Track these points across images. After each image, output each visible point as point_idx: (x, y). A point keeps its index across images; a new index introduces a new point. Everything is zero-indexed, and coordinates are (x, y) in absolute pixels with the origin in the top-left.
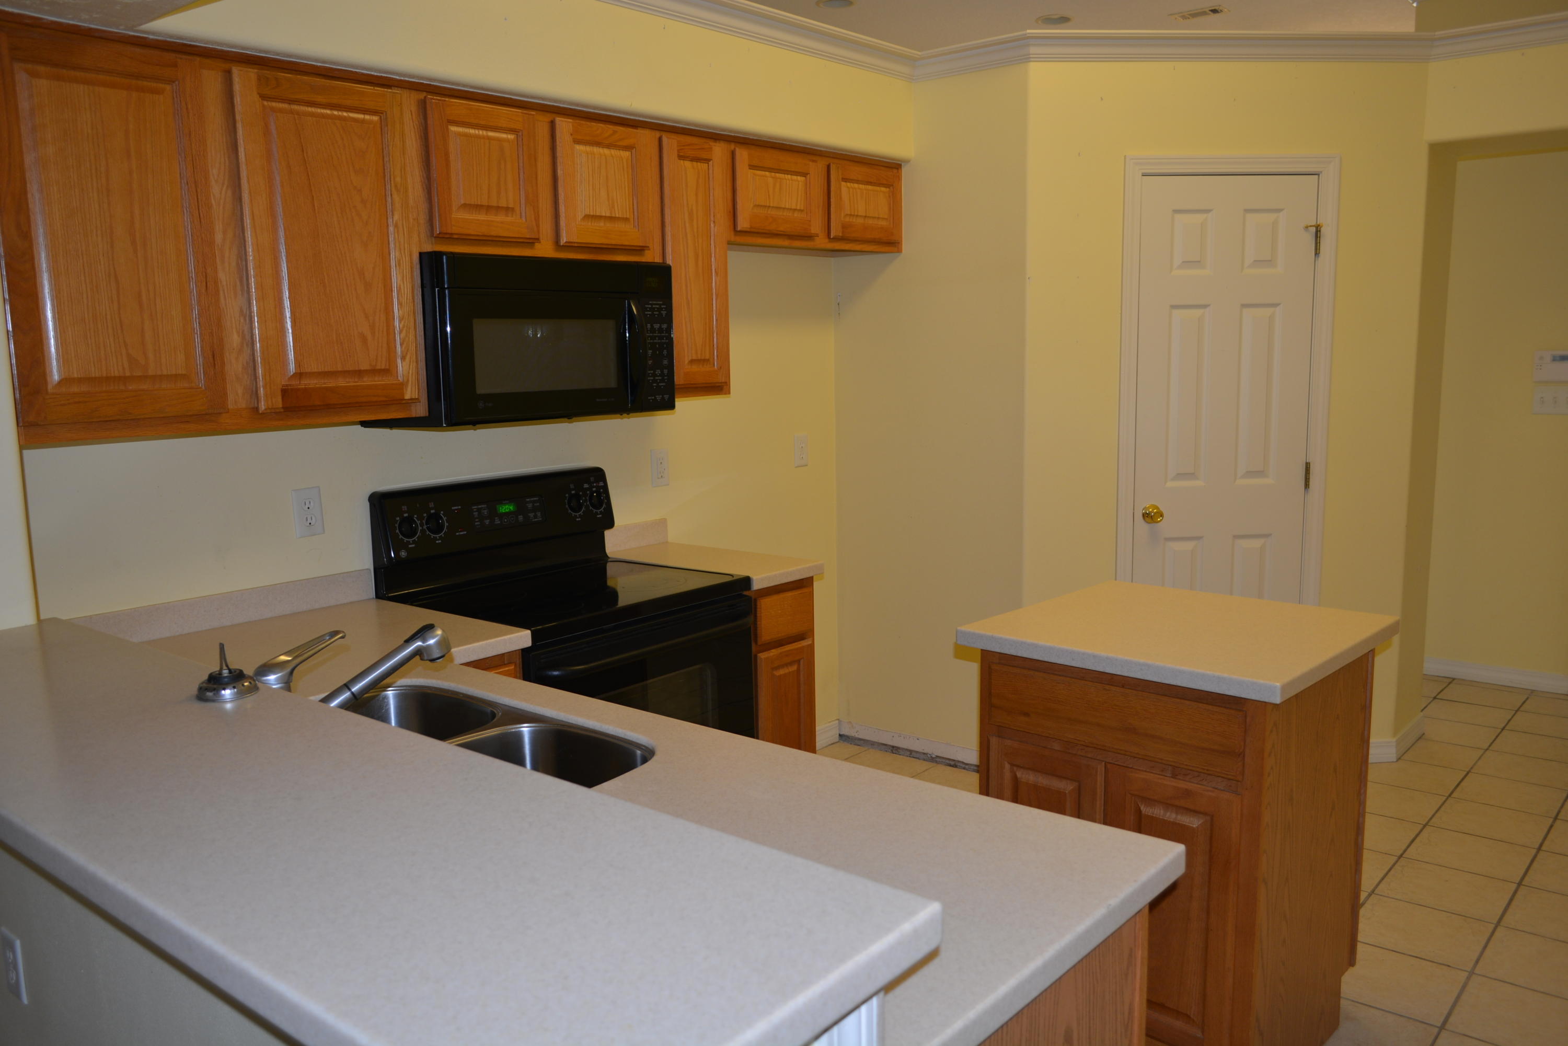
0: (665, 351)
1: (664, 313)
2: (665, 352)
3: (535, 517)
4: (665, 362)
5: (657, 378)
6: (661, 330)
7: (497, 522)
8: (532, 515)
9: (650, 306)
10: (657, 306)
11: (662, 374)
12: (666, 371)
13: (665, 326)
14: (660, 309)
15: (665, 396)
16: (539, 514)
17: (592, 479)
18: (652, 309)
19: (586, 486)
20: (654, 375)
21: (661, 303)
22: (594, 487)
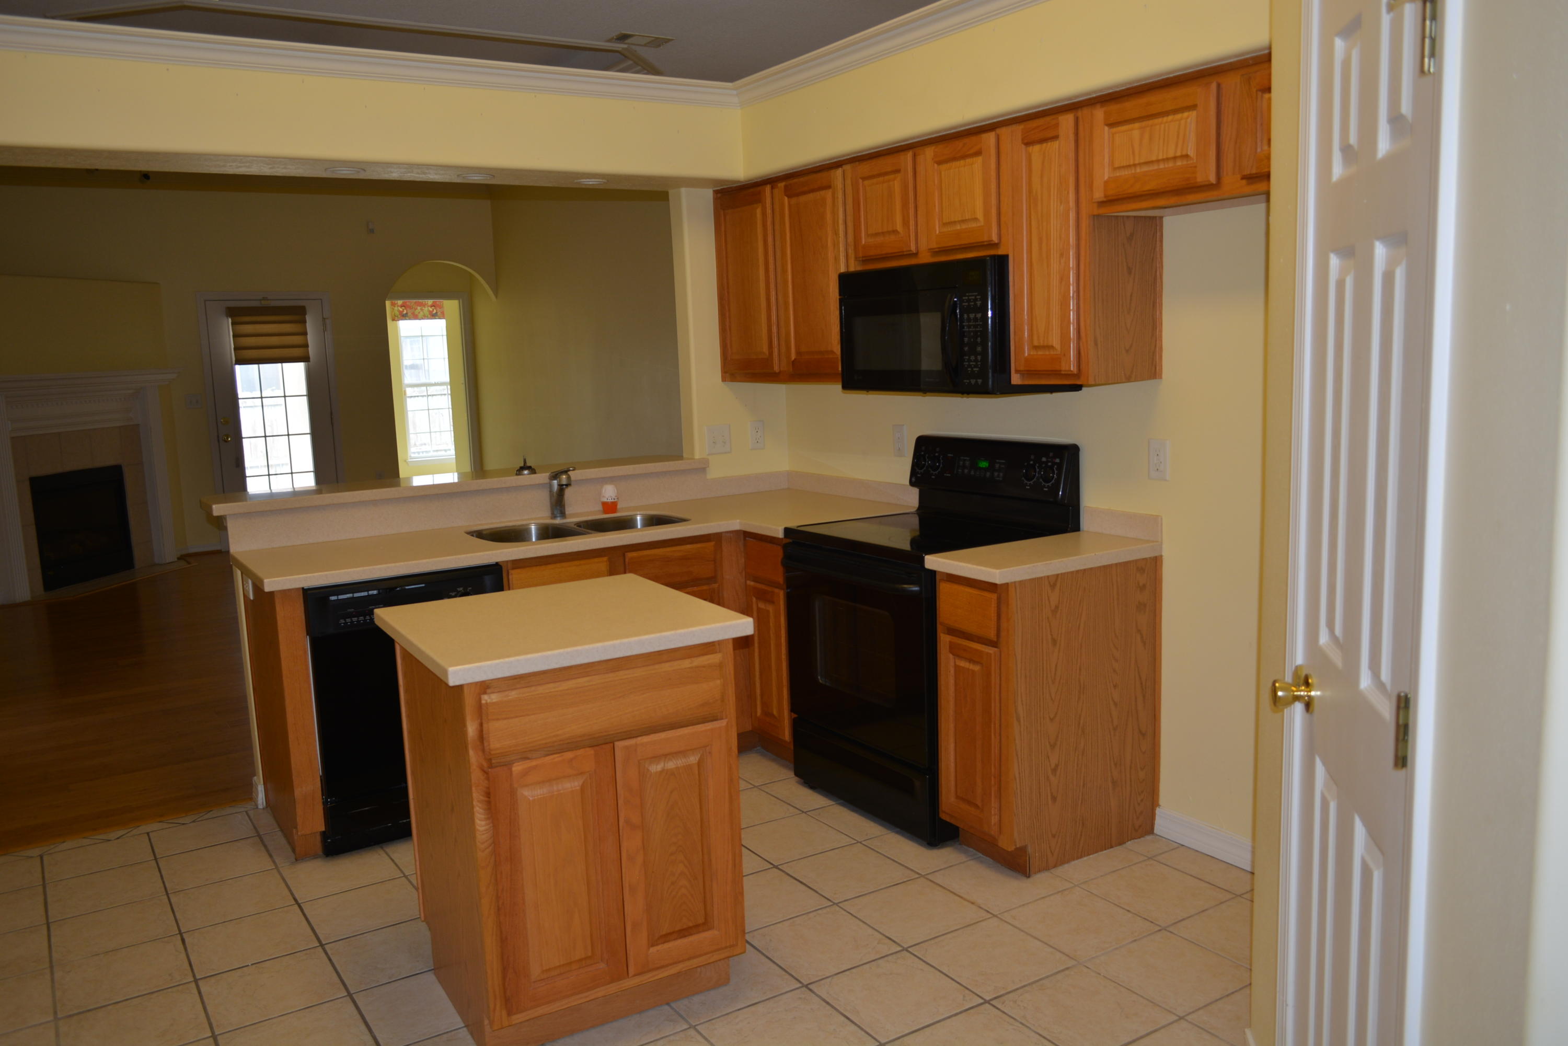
0: (979, 338)
1: (979, 303)
2: (979, 340)
3: (998, 476)
4: (979, 349)
5: (971, 363)
6: (976, 319)
7: (972, 473)
8: (996, 474)
9: (967, 298)
10: (973, 297)
11: (976, 361)
12: (979, 358)
13: (979, 315)
14: (976, 300)
15: (979, 380)
16: (1001, 474)
17: (1051, 454)
18: (969, 301)
19: (1044, 459)
20: (969, 360)
21: (976, 294)
22: (1050, 462)
